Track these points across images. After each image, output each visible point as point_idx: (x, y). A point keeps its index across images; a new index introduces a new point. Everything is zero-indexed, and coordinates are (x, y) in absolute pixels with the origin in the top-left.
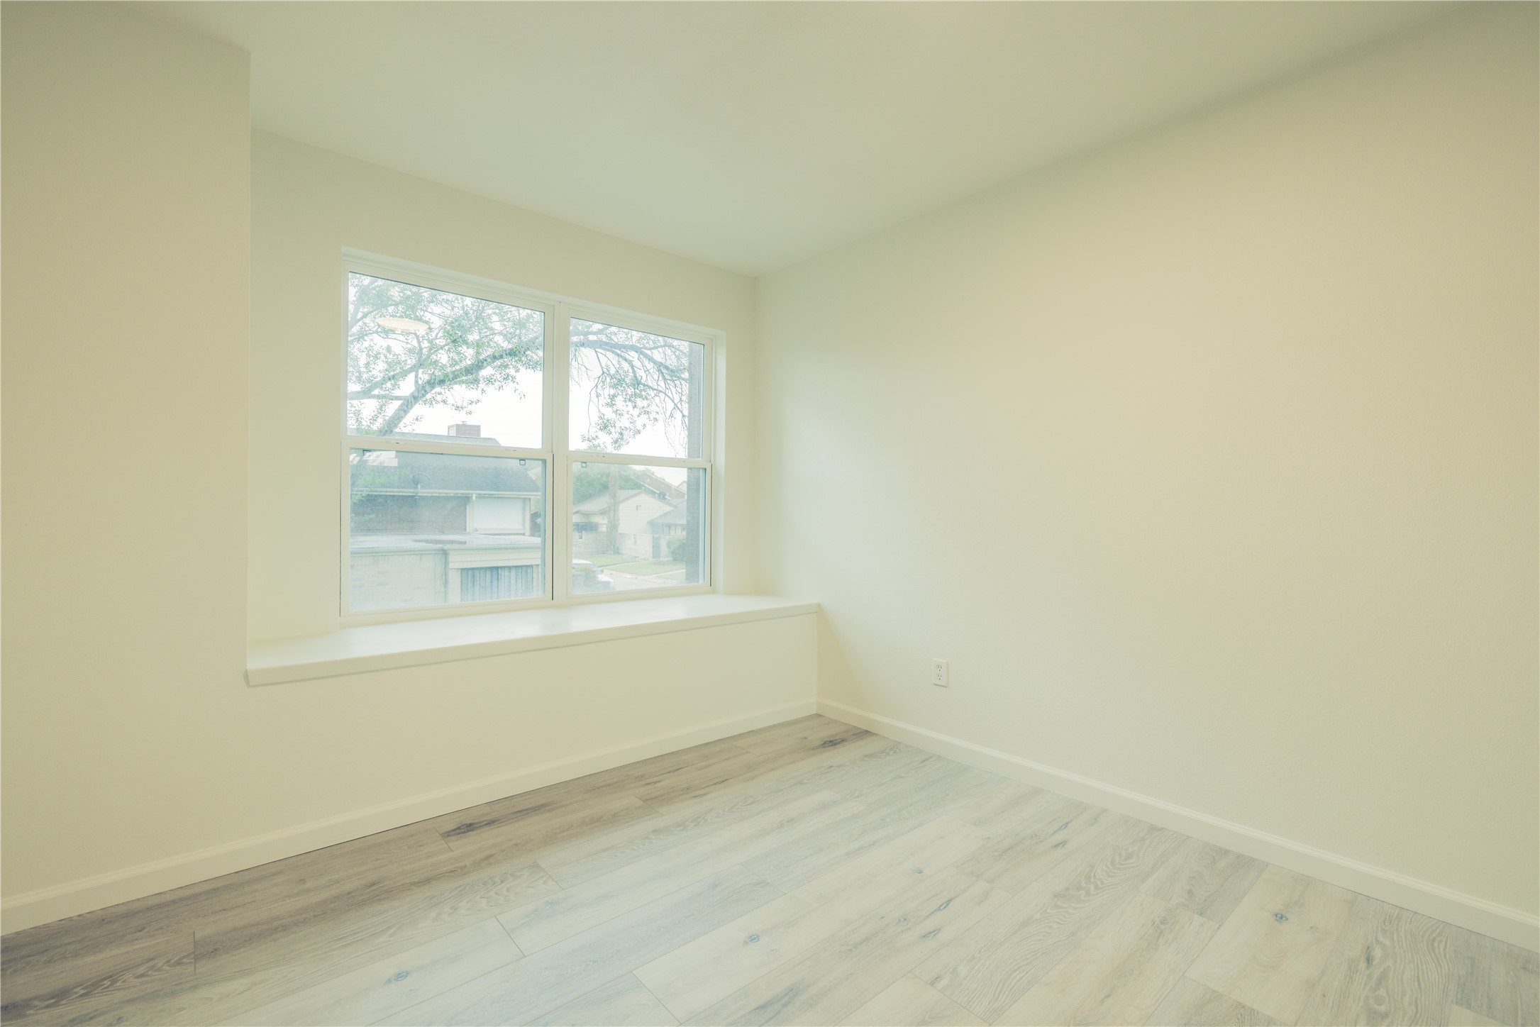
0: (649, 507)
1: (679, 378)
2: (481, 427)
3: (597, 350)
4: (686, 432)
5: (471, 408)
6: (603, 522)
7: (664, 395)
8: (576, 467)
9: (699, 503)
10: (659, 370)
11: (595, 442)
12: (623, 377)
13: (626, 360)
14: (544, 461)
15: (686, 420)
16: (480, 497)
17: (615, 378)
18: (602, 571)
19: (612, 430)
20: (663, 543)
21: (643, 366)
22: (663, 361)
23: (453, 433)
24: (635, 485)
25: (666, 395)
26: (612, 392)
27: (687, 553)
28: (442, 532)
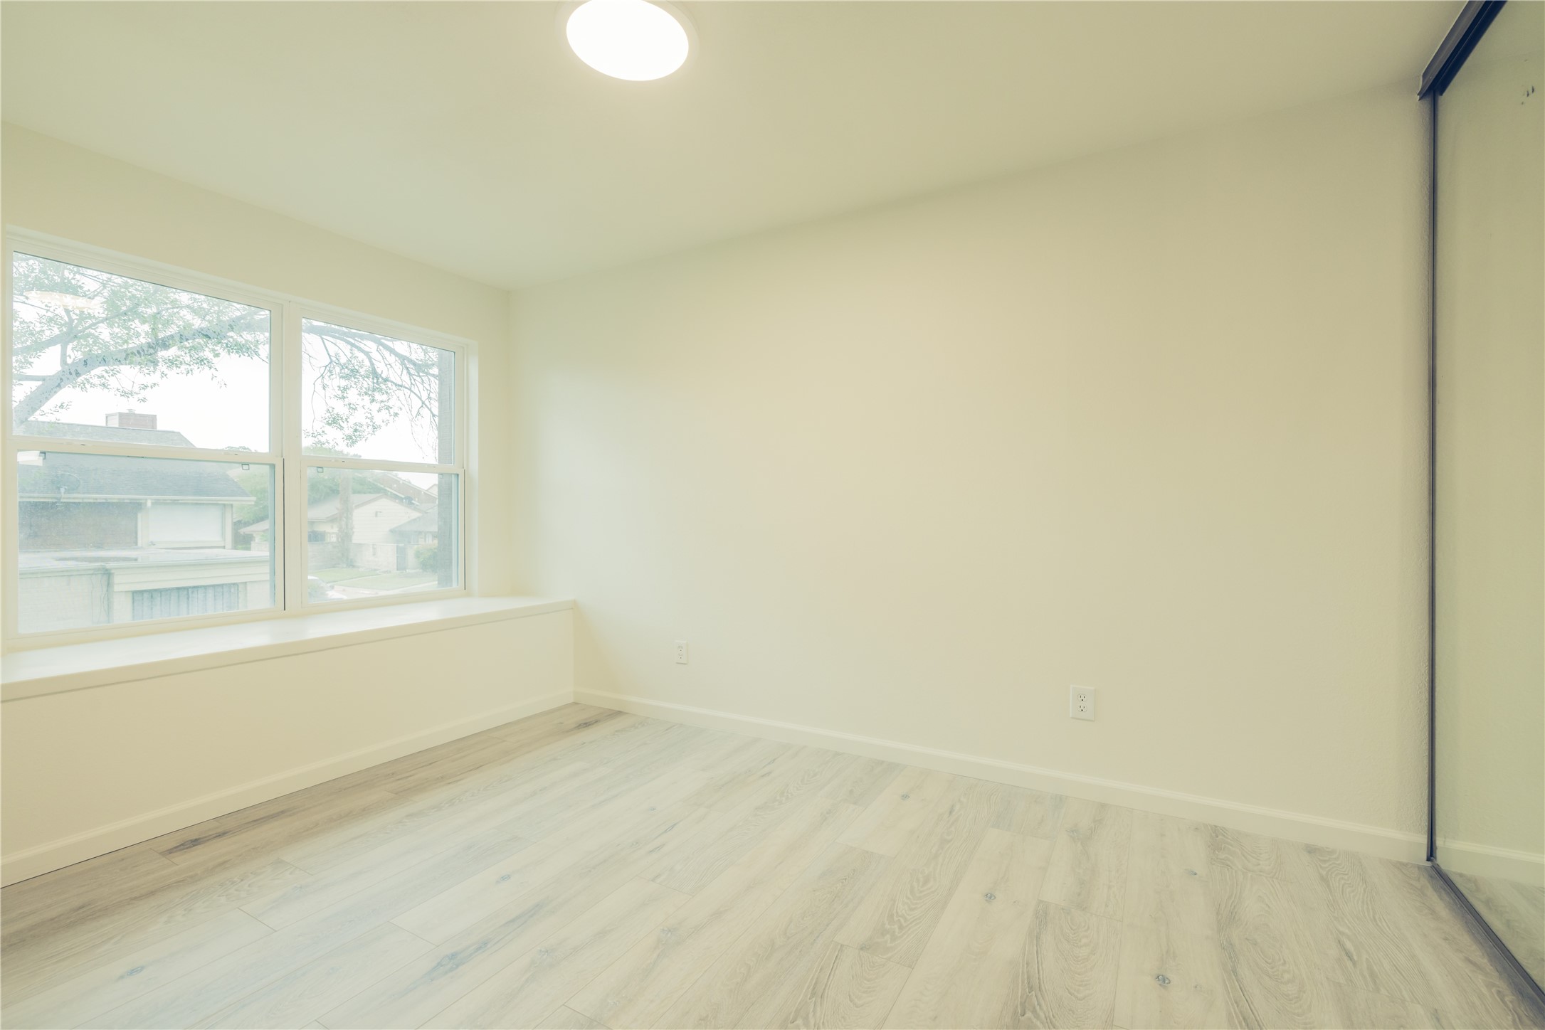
0: (396, 514)
1: (427, 374)
2: (157, 417)
3: (323, 336)
4: (436, 432)
5: (143, 394)
6: (332, 531)
7: (409, 392)
8: (311, 472)
9: (452, 508)
10: (403, 364)
11: (323, 439)
12: (357, 367)
13: (362, 351)
14: (273, 466)
15: (437, 419)
16: (157, 503)
17: (347, 367)
18: (332, 587)
19: (344, 425)
20: (411, 554)
21: (383, 359)
22: (407, 354)
23: (115, 423)
24: (376, 490)
25: (412, 391)
26: (343, 383)
27: (437, 562)
28: (99, 546)
